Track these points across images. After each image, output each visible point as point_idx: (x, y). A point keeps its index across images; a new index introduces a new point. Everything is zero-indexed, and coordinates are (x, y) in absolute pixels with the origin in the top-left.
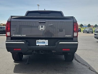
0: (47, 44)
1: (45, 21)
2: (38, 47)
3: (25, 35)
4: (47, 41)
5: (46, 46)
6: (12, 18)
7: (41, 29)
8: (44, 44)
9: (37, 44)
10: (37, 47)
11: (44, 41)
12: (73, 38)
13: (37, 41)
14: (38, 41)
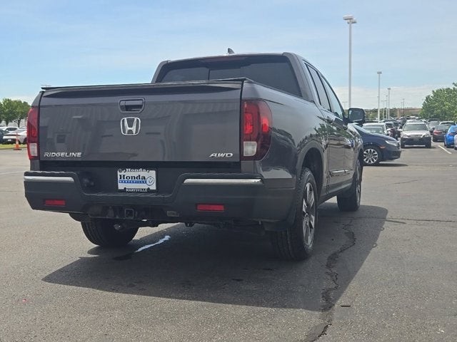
1: (141, 103)
3: (79, 154)
4: (153, 173)
6: (45, 94)
7: (127, 132)
8: (144, 186)
10: (122, 195)
11: (142, 173)
12: (240, 163)
13: (119, 173)
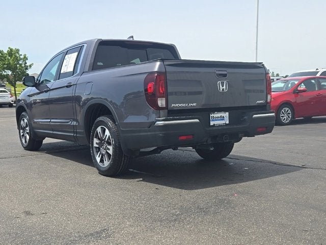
0: (228, 122)
1: (226, 73)
2: (214, 128)
3: (194, 104)
4: (227, 114)
5: (226, 125)
7: (221, 89)
8: (223, 122)
9: (212, 123)
11: (223, 114)
12: (266, 106)
13: (211, 115)
14: (213, 115)
